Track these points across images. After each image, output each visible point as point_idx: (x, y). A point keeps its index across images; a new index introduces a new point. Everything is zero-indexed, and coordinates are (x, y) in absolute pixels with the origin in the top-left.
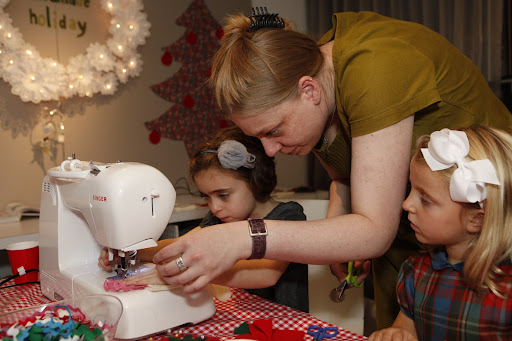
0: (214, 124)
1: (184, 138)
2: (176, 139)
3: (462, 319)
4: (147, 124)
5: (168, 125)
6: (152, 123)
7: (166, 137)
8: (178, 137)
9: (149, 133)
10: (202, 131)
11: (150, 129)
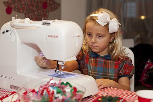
0: (40, 5)
1: (25, 12)
2: (20, 12)
3: (108, 73)
4: (4, 3)
5: (16, 4)
6: (7, 2)
7: (15, 11)
8: (21, 11)
9: (6, 8)
10: (34, 8)
11: (6, 6)
